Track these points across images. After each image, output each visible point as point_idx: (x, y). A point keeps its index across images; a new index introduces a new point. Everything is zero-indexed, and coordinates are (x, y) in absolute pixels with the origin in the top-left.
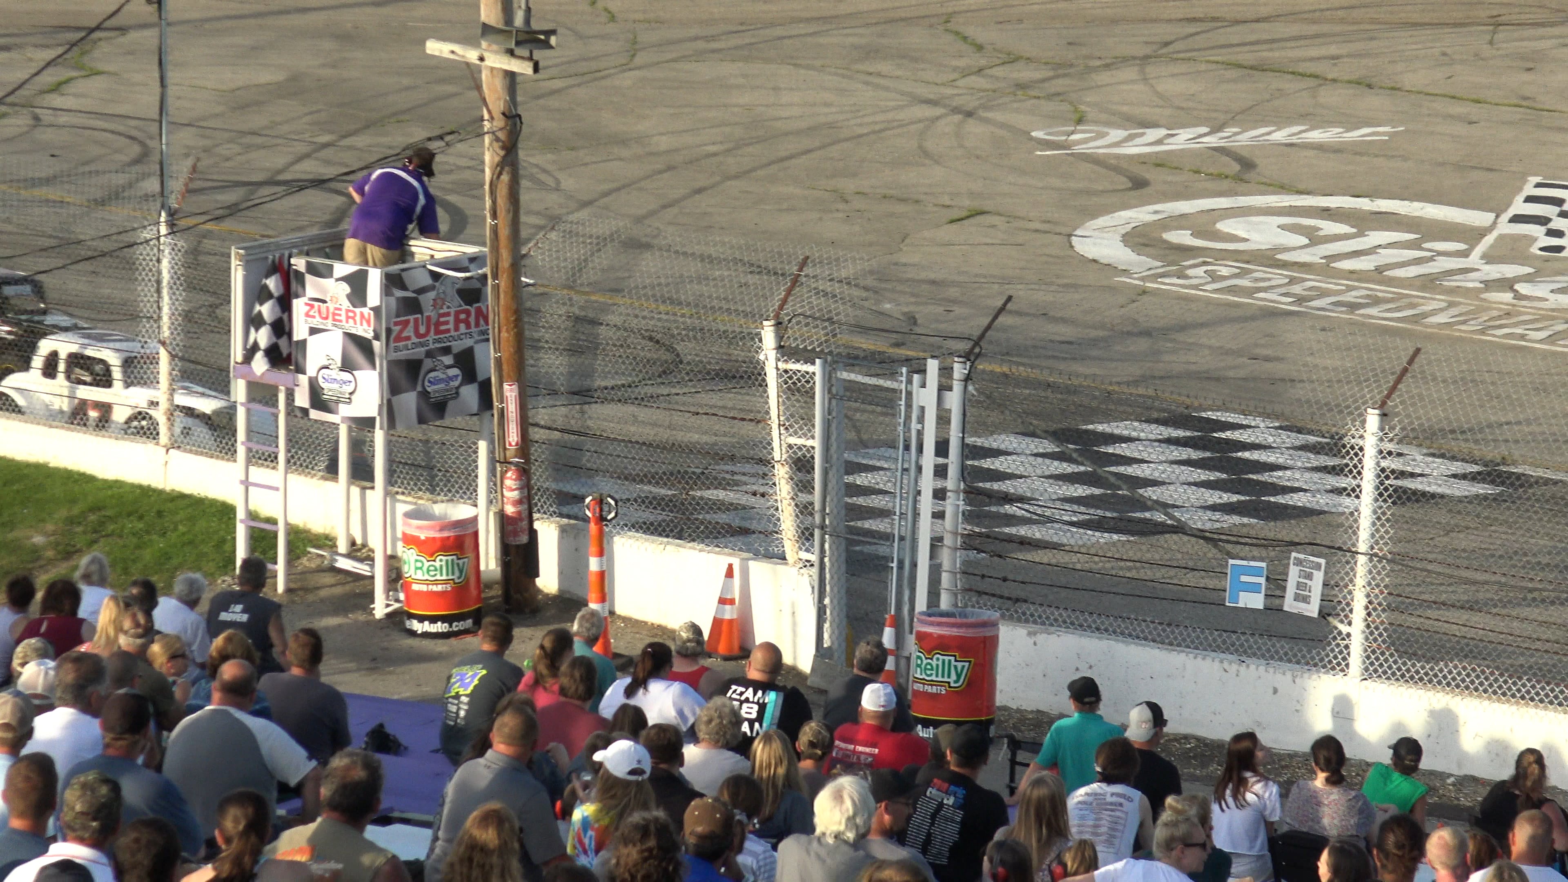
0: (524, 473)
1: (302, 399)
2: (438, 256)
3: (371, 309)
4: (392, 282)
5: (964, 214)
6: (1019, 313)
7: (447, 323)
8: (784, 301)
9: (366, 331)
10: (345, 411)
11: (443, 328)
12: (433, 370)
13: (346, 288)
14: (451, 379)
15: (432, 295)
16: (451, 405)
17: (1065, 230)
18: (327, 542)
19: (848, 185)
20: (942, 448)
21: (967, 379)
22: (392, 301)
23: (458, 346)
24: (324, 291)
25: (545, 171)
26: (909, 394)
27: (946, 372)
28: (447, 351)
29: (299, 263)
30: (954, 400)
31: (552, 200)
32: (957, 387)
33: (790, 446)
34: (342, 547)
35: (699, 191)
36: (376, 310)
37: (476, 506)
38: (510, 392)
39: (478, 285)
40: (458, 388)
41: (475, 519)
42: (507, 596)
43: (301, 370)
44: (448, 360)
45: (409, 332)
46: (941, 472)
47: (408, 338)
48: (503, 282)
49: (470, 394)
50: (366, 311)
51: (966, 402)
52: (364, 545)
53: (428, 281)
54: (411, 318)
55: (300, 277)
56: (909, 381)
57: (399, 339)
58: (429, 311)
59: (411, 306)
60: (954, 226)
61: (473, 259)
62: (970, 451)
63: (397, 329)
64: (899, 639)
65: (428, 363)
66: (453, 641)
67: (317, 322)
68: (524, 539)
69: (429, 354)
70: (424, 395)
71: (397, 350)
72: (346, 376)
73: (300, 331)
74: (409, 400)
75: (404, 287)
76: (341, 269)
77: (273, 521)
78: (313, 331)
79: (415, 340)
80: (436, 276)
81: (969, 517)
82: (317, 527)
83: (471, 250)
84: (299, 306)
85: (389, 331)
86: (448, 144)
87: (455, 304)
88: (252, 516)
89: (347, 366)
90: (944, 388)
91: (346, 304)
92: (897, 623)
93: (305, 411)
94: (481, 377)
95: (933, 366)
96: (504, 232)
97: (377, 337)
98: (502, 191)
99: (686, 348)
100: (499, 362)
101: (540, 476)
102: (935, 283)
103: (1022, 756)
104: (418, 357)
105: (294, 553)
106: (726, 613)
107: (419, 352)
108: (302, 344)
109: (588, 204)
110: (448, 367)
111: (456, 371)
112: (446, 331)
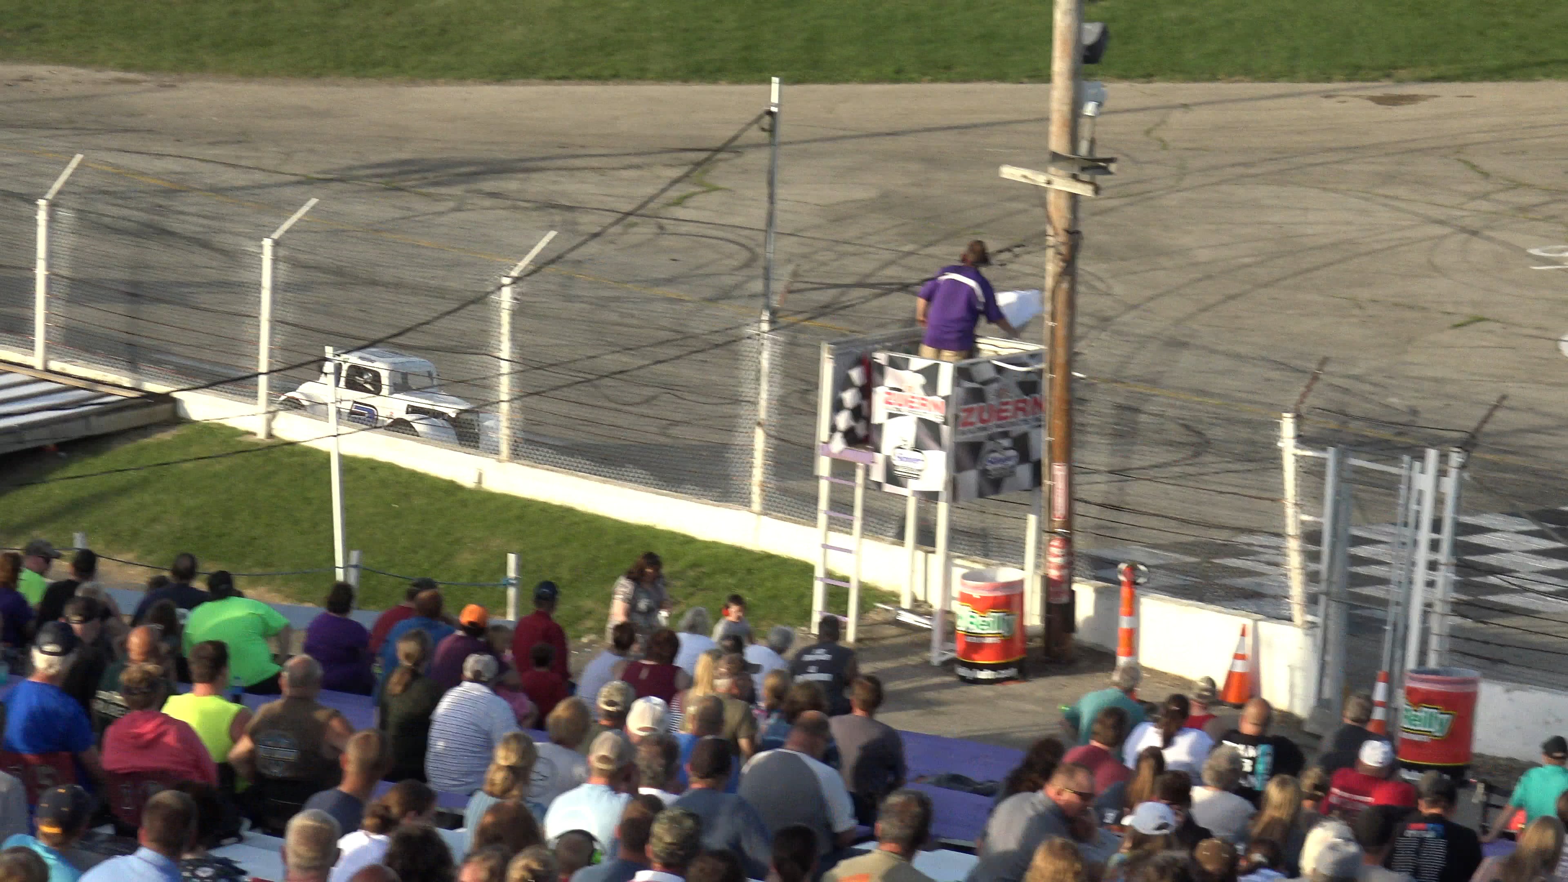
0: (1067, 541)
1: (878, 475)
2: (1004, 352)
3: (943, 398)
4: (962, 374)
5: (1467, 319)
6: (1511, 409)
7: (1005, 411)
8: (1304, 395)
9: (936, 416)
10: (913, 485)
11: (1004, 414)
12: (994, 451)
13: (921, 379)
14: (1008, 459)
15: (995, 386)
16: (1008, 482)
17: (1553, 335)
18: (892, 598)
19: (1364, 294)
20: (1437, 527)
21: (1463, 467)
22: (960, 391)
23: (1017, 430)
24: (900, 381)
25: (1100, 279)
26: (1410, 479)
27: (1444, 458)
28: (1005, 435)
29: (881, 357)
30: (1449, 485)
31: (1104, 304)
32: (1453, 473)
33: (1303, 523)
34: (906, 603)
35: (1233, 297)
36: (946, 398)
37: (1022, 569)
38: (1059, 471)
39: (1034, 378)
40: (1013, 467)
41: (1021, 583)
42: (1047, 649)
43: (878, 450)
44: (1006, 443)
45: (974, 419)
46: (1435, 546)
47: (972, 424)
48: (1058, 376)
49: (1024, 472)
50: (937, 399)
51: (1461, 485)
52: (926, 602)
53: (991, 374)
54: (975, 406)
55: (880, 368)
56: (1411, 468)
57: (966, 424)
58: (992, 400)
59: (977, 395)
60: (1457, 331)
61: (1034, 356)
62: (1462, 529)
63: (963, 415)
64: (1390, 693)
65: (989, 445)
66: (999, 687)
67: (893, 409)
68: (1064, 599)
69: (991, 438)
70: (984, 473)
71: (964, 433)
72: (916, 455)
73: (879, 415)
74: (971, 477)
75: (971, 379)
76: (917, 363)
77: (846, 580)
78: (891, 416)
79: (980, 425)
80: (999, 369)
81: (1459, 586)
82: (885, 584)
83: (1032, 347)
84: (879, 394)
85: (957, 417)
86: (1017, 256)
87: (1015, 394)
88: (829, 575)
89: (919, 447)
90: (1442, 473)
91: (920, 393)
92: (1389, 679)
93: (879, 485)
94: (1034, 458)
95: (1432, 455)
96: (1061, 333)
97: (945, 423)
98: (1062, 298)
99: (1216, 433)
100: (1051, 445)
101: (1081, 544)
102: (1436, 380)
103: (1495, 799)
104: (982, 440)
105: (864, 607)
106: (1240, 667)
107: (981, 436)
108: (880, 427)
109: (1134, 307)
110: (1006, 449)
111: (1012, 453)
112: (1005, 418)
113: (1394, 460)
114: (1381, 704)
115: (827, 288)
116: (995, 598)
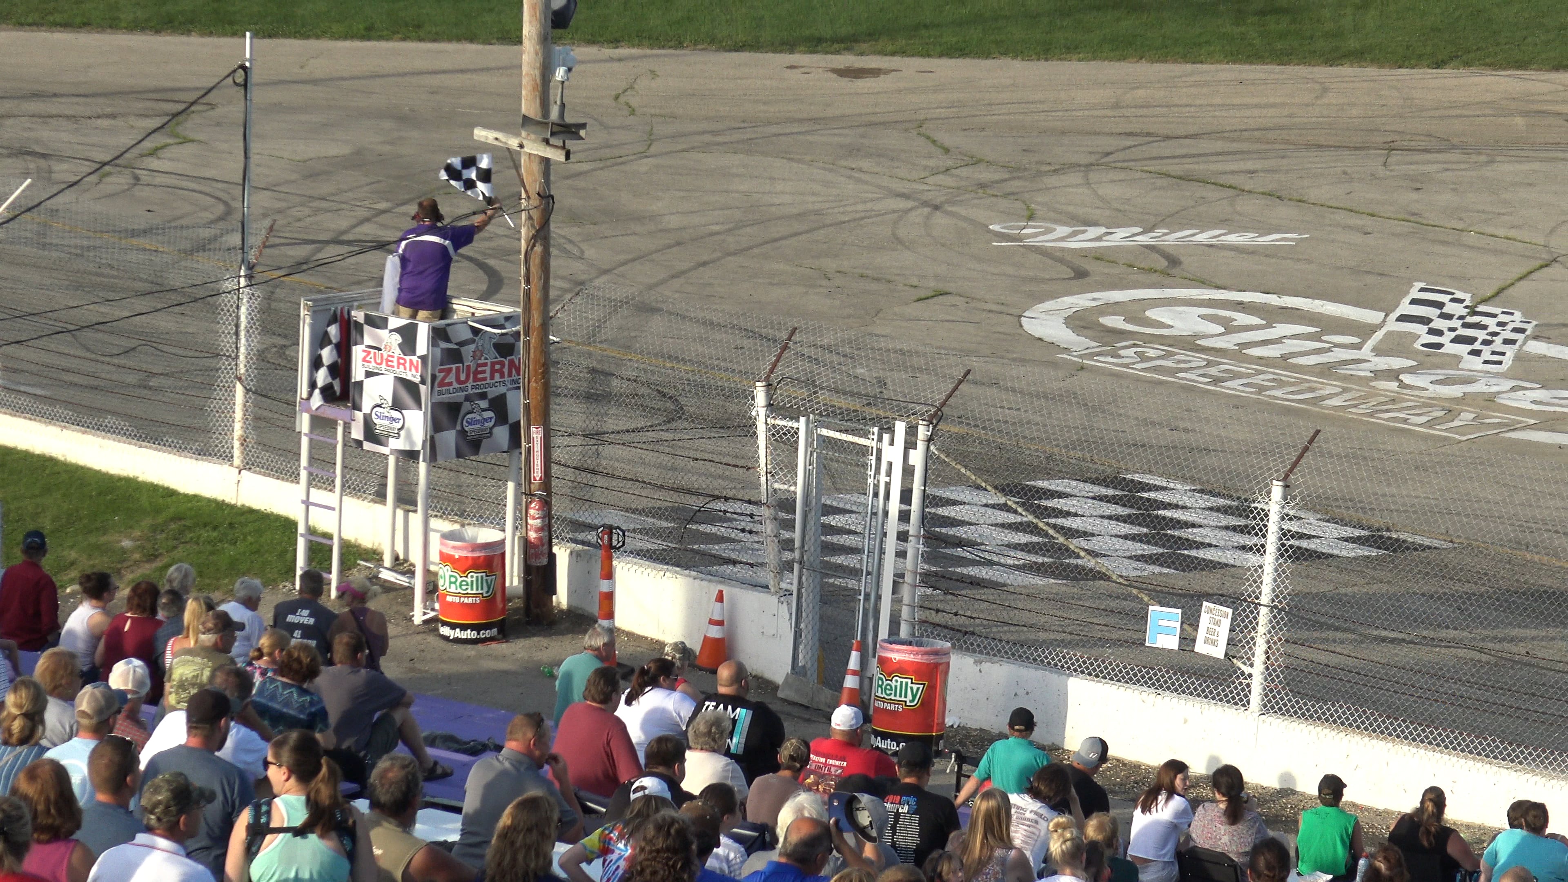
0: (546, 504)
1: (357, 433)
2: (478, 314)
3: (419, 357)
4: (438, 335)
5: (931, 293)
6: (975, 383)
7: (484, 372)
8: (775, 366)
9: (413, 376)
10: (394, 444)
11: (480, 376)
12: (471, 412)
13: (397, 338)
14: (486, 420)
15: (472, 347)
16: (485, 443)
17: (1016, 312)
18: (374, 555)
19: (831, 265)
20: (906, 496)
21: (929, 440)
22: (438, 351)
23: (493, 392)
24: (379, 339)
25: (571, 241)
26: (879, 451)
27: (912, 431)
28: (483, 396)
29: (358, 316)
30: (917, 458)
31: (577, 267)
32: (921, 446)
33: (775, 491)
34: (387, 561)
35: (703, 264)
36: (423, 358)
37: (503, 530)
38: (537, 434)
39: (512, 340)
40: (491, 428)
41: (500, 544)
42: (527, 609)
43: (357, 407)
44: (484, 404)
45: (452, 378)
46: (904, 517)
47: (450, 384)
48: (534, 339)
49: (502, 434)
50: (415, 359)
51: (929, 456)
52: (406, 560)
53: (469, 335)
54: (454, 366)
55: (359, 327)
56: (880, 439)
57: (442, 384)
58: (469, 361)
59: (454, 356)
60: (922, 304)
61: (509, 318)
62: (930, 501)
63: (441, 375)
64: (864, 662)
65: (466, 406)
66: (480, 647)
67: (372, 367)
68: (544, 561)
69: (468, 398)
70: (463, 433)
71: (440, 393)
72: (395, 414)
73: (358, 373)
74: (449, 437)
75: (448, 340)
77: (329, 536)
78: (369, 374)
79: (456, 385)
80: (476, 331)
81: (928, 558)
82: (367, 543)
83: (506, 310)
84: (358, 352)
85: (434, 377)
87: (491, 355)
88: (311, 531)
89: (397, 405)
90: (910, 445)
91: (398, 352)
92: (862, 648)
93: (359, 443)
94: (512, 420)
95: (900, 428)
96: (536, 296)
97: (423, 382)
98: (535, 261)
99: (687, 400)
100: (527, 407)
101: (559, 507)
102: (902, 352)
104: (459, 401)
105: (346, 566)
106: (715, 632)
107: (459, 397)
108: (360, 384)
109: (606, 272)
110: (484, 410)
111: (490, 414)
113: (861, 432)
114: (854, 673)
115: (303, 244)
116: (474, 559)
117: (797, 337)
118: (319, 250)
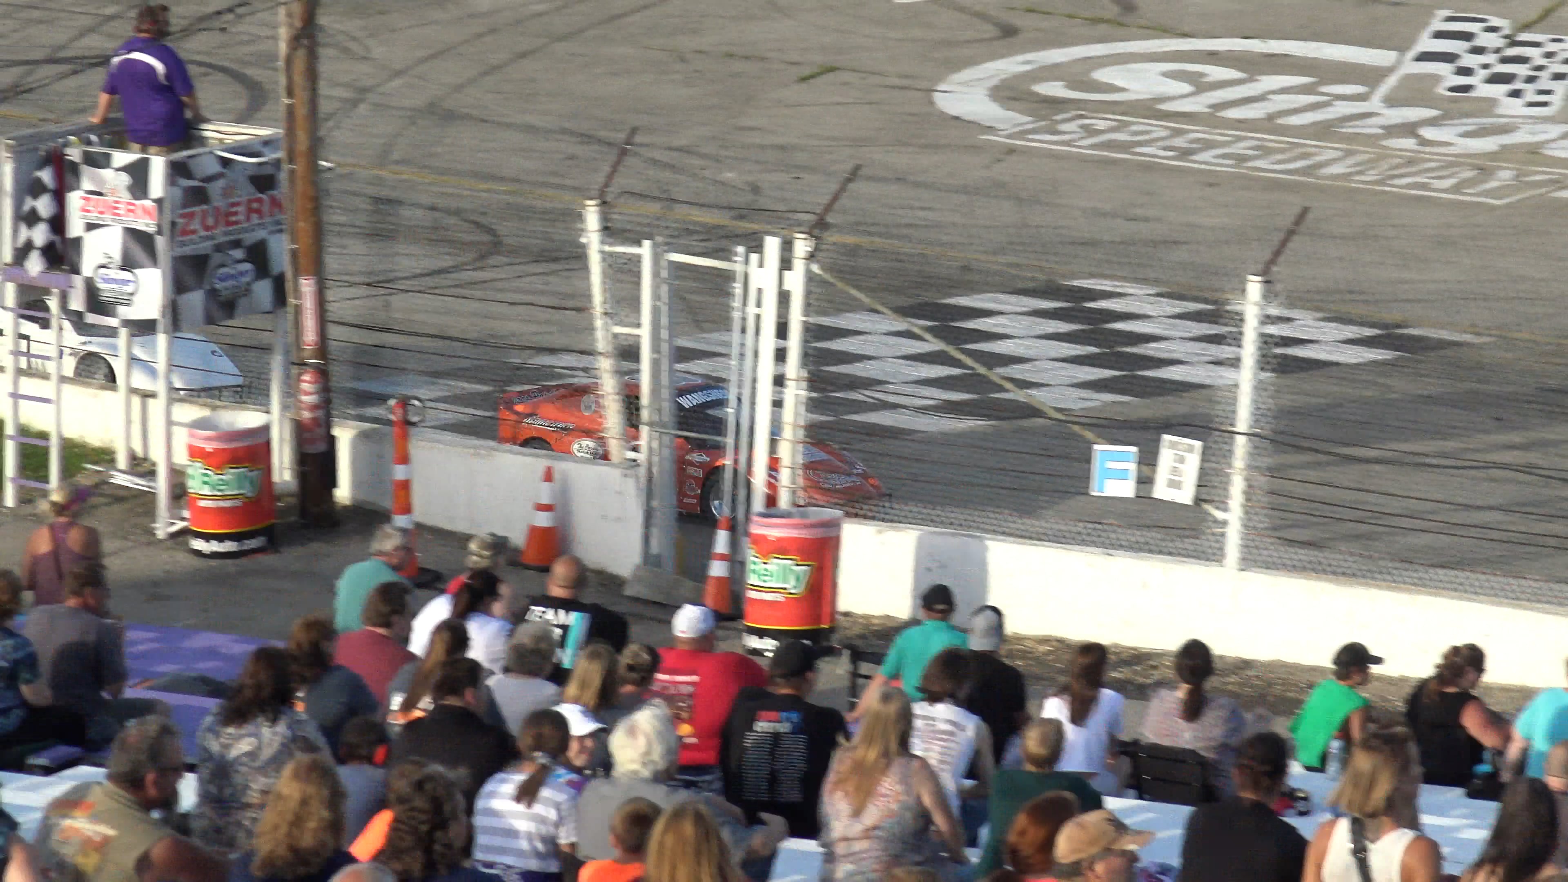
0: (323, 374)
1: (77, 303)
2: (229, 140)
3: (155, 201)
4: (177, 170)
5: (816, 70)
6: (870, 178)
7: (236, 213)
8: (610, 177)
9: (146, 224)
10: (125, 312)
11: (234, 219)
12: (224, 266)
13: (125, 179)
14: (242, 274)
15: (220, 183)
16: (243, 302)
17: (924, 84)
18: (105, 456)
19: (686, 43)
20: (782, 331)
21: (811, 257)
22: (178, 192)
23: (250, 238)
24: (101, 181)
25: (354, 39)
26: (746, 276)
27: (787, 246)
28: (237, 244)
29: (74, 154)
30: (795, 280)
31: (362, 72)
32: (799, 265)
33: (616, 336)
34: (122, 462)
35: (523, 55)
36: (159, 202)
37: (268, 412)
38: (307, 286)
39: (269, 170)
40: (248, 284)
41: (265, 429)
42: (303, 511)
43: (76, 271)
44: (238, 254)
45: (195, 225)
46: (781, 355)
47: (193, 232)
48: (299, 167)
49: (263, 290)
50: (148, 203)
51: (810, 278)
52: (145, 459)
53: (215, 168)
54: (196, 209)
55: (74, 168)
56: (747, 261)
57: (185, 233)
58: (218, 202)
59: (197, 196)
60: (804, 86)
61: (267, 142)
62: (813, 332)
63: (181, 221)
64: (734, 544)
65: (217, 258)
66: (243, 561)
67: (93, 217)
68: (321, 447)
69: (219, 248)
70: (212, 293)
71: (183, 244)
72: (125, 275)
73: (75, 228)
74: (195, 299)
75: (189, 175)
76: (121, 158)
77: (44, 436)
78: (91, 227)
79: (203, 233)
80: (225, 162)
81: (813, 405)
82: (95, 439)
83: (265, 132)
84: (74, 200)
85: (173, 224)
86: (240, 16)
87: (246, 192)
88: (23, 431)
89: (128, 264)
90: (786, 264)
91: (126, 196)
92: (732, 527)
93: (79, 314)
94: (275, 270)
95: (772, 243)
96: (302, 112)
97: (159, 232)
98: (299, 67)
99: (506, 229)
100: (294, 254)
101: (341, 377)
102: (782, 148)
103: (865, 668)
104: (209, 252)
105: (69, 470)
106: (543, 520)
107: (205, 247)
108: (77, 241)
109: (398, 73)
110: (239, 261)
111: (247, 266)
112: (236, 223)
113: (724, 254)
114: (722, 557)
115: (8, 66)
116: (235, 449)
117: (638, 139)
118: (29, 73)
